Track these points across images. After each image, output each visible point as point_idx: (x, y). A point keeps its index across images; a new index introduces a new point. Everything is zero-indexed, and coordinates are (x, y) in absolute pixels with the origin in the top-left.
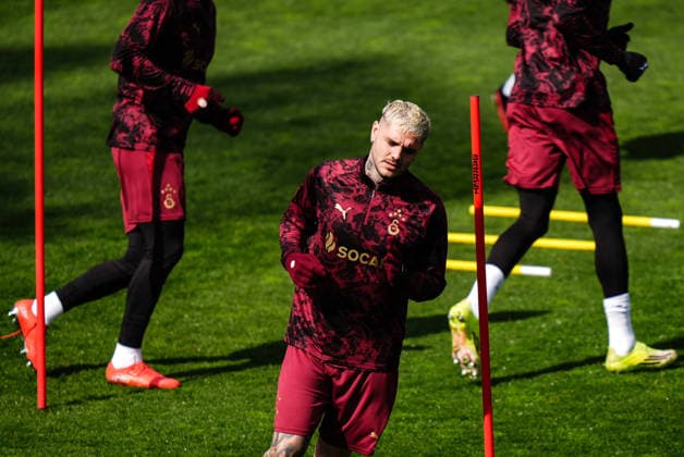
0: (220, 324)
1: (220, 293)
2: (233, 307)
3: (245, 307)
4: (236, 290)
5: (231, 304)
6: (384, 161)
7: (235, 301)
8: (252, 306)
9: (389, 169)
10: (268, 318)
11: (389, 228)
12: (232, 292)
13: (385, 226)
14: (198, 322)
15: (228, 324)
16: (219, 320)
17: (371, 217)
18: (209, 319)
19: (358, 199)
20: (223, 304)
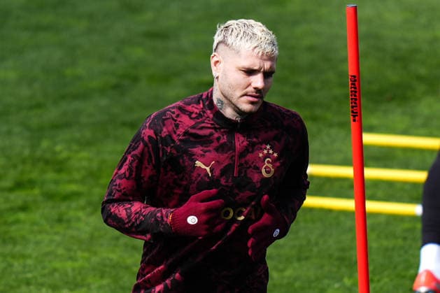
0: (57, 275)
1: (57, 238)
2: (72, 254)
3: (86, 255)
4: (75, 233)
5: (69, 250)
6: (246, 95)
7: (75, 248)
8: (95, 253)
9: (252, 103)
10: (114, 267)
11: (263, 171)
12: (72, 237)
13: (258, 169)
14: (30, 272)
15: (66, 274)
16: (55, 270)
17: (241, 165)
18: (43, 268)
19: (221, 148)
20: (60, 251)
